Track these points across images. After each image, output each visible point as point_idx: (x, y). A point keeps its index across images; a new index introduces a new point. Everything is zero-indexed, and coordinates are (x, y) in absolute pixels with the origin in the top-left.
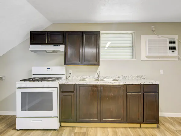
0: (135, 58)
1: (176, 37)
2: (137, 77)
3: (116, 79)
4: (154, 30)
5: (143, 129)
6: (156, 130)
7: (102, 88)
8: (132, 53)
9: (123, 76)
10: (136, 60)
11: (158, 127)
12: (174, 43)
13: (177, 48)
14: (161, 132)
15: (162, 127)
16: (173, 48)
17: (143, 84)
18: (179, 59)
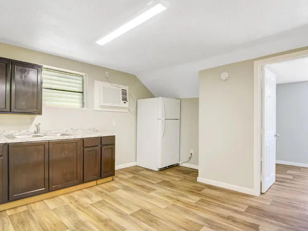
0: (86, 107)
1: (127, 88)
2: (90, 129)
3: (65, 133)
4: (108, 76)
5: (100, 185)
6: (112, 182)
7: (51, 146)
8: (81, 101)
9: (72, 129)
10: (87, 109)
11: (113, 180)
12: (126, 94)
13: (128, 100)
14: (117, 182)
15: (116, 179)
16: (125, 99)
17: (101, 137)
18: (129, 110)
